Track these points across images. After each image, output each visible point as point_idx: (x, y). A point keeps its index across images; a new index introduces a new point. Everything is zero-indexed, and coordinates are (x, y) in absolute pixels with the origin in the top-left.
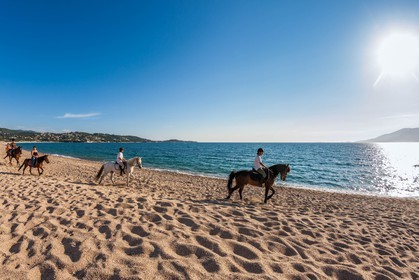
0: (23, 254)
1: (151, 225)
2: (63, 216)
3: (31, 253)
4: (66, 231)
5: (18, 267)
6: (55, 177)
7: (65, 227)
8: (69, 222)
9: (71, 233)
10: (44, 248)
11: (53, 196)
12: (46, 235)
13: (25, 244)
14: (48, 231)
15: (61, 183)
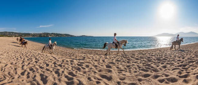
0: (25, 77)
1: (76, 72)
2: (41, 65)
3: (28, 77)
4: (42, 71)
5: (23, 81)
6: (37, 50)
7: (42, 70)
8: (43, 68)
9: (44, 72)
10: (33, 76)
11: (37, 57)
12: (34, 71)
13: (26, 73)
14: (35, 70)
15: (40, 53)
